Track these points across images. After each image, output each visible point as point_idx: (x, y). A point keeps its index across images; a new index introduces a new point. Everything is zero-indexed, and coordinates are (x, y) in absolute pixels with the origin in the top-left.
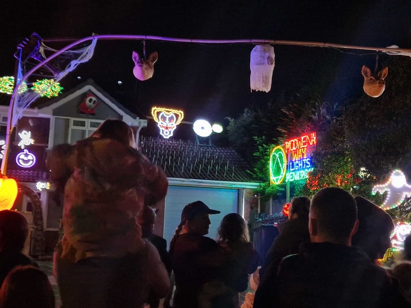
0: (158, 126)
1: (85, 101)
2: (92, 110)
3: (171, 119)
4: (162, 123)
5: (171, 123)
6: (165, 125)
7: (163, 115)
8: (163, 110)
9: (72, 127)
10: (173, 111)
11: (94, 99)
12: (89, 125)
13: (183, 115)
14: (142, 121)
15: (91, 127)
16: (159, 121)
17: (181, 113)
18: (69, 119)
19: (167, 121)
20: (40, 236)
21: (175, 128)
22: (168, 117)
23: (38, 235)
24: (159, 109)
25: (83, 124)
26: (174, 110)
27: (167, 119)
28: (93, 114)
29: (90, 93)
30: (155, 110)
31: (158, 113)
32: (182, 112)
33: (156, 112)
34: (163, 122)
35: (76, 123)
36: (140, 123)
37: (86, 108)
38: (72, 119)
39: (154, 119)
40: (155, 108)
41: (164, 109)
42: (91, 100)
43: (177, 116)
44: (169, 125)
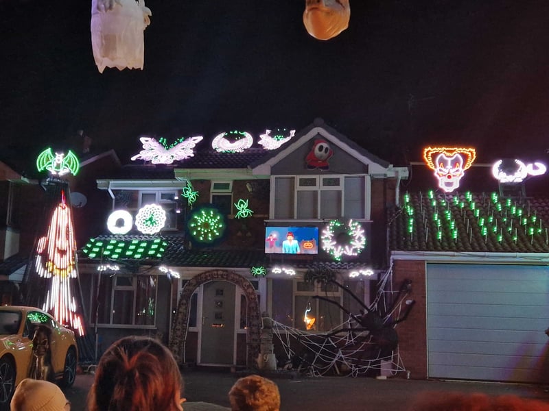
0: (436, 174)
1: (314, 151)
2: (325, 161)
3: (455, 163)
4: (440, 170)
5: (456, 169)
6: (446, 171)
7: (441, 158)
8: (442, 151)
9: (298, 188)
10: (458, 151)
11: (325, 145)
12: (322, 184)
13: (475, 153)
14: (399, 169)
15: (324, 185)
16: (436, 167)
17: (471, 152)
18: (294, 178)
19: (449, 166)
20: (256, 340)
21: (463, 174)
22: (449, 160)
23: (253, 340)
24: (436, 150)
25: (313, 182)
26: (461, 149)
27: (449, 163)
28: (326, 168)
29: (319, 138)
30: (428, 151)
31: (434, 156)
32: (473, 150)
33: (430, 154)
34: (443, 169)
35: (304, 183)
36: (397, 172)
37: (315, 159)
38: (298, 178)
39: (429, 164)
40: (430, 148)
41: (443, 148)
42: (321, 148)
43: (465, 157)
44: (452, 171)
